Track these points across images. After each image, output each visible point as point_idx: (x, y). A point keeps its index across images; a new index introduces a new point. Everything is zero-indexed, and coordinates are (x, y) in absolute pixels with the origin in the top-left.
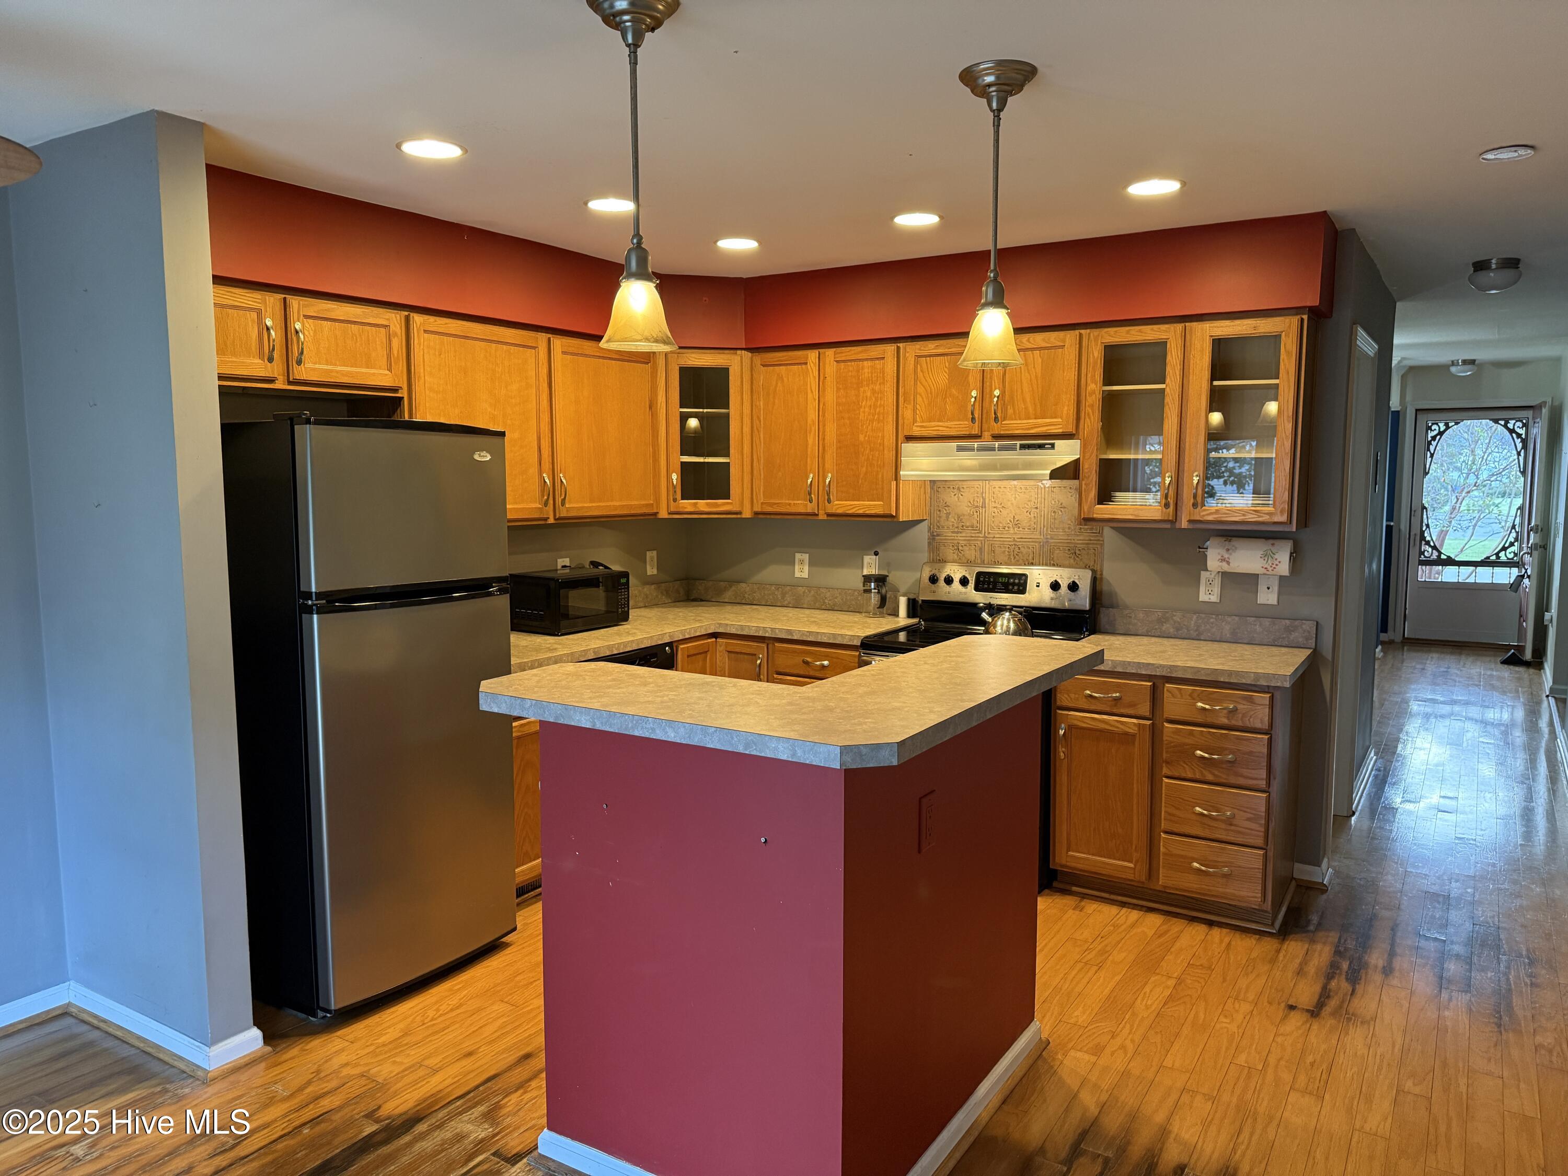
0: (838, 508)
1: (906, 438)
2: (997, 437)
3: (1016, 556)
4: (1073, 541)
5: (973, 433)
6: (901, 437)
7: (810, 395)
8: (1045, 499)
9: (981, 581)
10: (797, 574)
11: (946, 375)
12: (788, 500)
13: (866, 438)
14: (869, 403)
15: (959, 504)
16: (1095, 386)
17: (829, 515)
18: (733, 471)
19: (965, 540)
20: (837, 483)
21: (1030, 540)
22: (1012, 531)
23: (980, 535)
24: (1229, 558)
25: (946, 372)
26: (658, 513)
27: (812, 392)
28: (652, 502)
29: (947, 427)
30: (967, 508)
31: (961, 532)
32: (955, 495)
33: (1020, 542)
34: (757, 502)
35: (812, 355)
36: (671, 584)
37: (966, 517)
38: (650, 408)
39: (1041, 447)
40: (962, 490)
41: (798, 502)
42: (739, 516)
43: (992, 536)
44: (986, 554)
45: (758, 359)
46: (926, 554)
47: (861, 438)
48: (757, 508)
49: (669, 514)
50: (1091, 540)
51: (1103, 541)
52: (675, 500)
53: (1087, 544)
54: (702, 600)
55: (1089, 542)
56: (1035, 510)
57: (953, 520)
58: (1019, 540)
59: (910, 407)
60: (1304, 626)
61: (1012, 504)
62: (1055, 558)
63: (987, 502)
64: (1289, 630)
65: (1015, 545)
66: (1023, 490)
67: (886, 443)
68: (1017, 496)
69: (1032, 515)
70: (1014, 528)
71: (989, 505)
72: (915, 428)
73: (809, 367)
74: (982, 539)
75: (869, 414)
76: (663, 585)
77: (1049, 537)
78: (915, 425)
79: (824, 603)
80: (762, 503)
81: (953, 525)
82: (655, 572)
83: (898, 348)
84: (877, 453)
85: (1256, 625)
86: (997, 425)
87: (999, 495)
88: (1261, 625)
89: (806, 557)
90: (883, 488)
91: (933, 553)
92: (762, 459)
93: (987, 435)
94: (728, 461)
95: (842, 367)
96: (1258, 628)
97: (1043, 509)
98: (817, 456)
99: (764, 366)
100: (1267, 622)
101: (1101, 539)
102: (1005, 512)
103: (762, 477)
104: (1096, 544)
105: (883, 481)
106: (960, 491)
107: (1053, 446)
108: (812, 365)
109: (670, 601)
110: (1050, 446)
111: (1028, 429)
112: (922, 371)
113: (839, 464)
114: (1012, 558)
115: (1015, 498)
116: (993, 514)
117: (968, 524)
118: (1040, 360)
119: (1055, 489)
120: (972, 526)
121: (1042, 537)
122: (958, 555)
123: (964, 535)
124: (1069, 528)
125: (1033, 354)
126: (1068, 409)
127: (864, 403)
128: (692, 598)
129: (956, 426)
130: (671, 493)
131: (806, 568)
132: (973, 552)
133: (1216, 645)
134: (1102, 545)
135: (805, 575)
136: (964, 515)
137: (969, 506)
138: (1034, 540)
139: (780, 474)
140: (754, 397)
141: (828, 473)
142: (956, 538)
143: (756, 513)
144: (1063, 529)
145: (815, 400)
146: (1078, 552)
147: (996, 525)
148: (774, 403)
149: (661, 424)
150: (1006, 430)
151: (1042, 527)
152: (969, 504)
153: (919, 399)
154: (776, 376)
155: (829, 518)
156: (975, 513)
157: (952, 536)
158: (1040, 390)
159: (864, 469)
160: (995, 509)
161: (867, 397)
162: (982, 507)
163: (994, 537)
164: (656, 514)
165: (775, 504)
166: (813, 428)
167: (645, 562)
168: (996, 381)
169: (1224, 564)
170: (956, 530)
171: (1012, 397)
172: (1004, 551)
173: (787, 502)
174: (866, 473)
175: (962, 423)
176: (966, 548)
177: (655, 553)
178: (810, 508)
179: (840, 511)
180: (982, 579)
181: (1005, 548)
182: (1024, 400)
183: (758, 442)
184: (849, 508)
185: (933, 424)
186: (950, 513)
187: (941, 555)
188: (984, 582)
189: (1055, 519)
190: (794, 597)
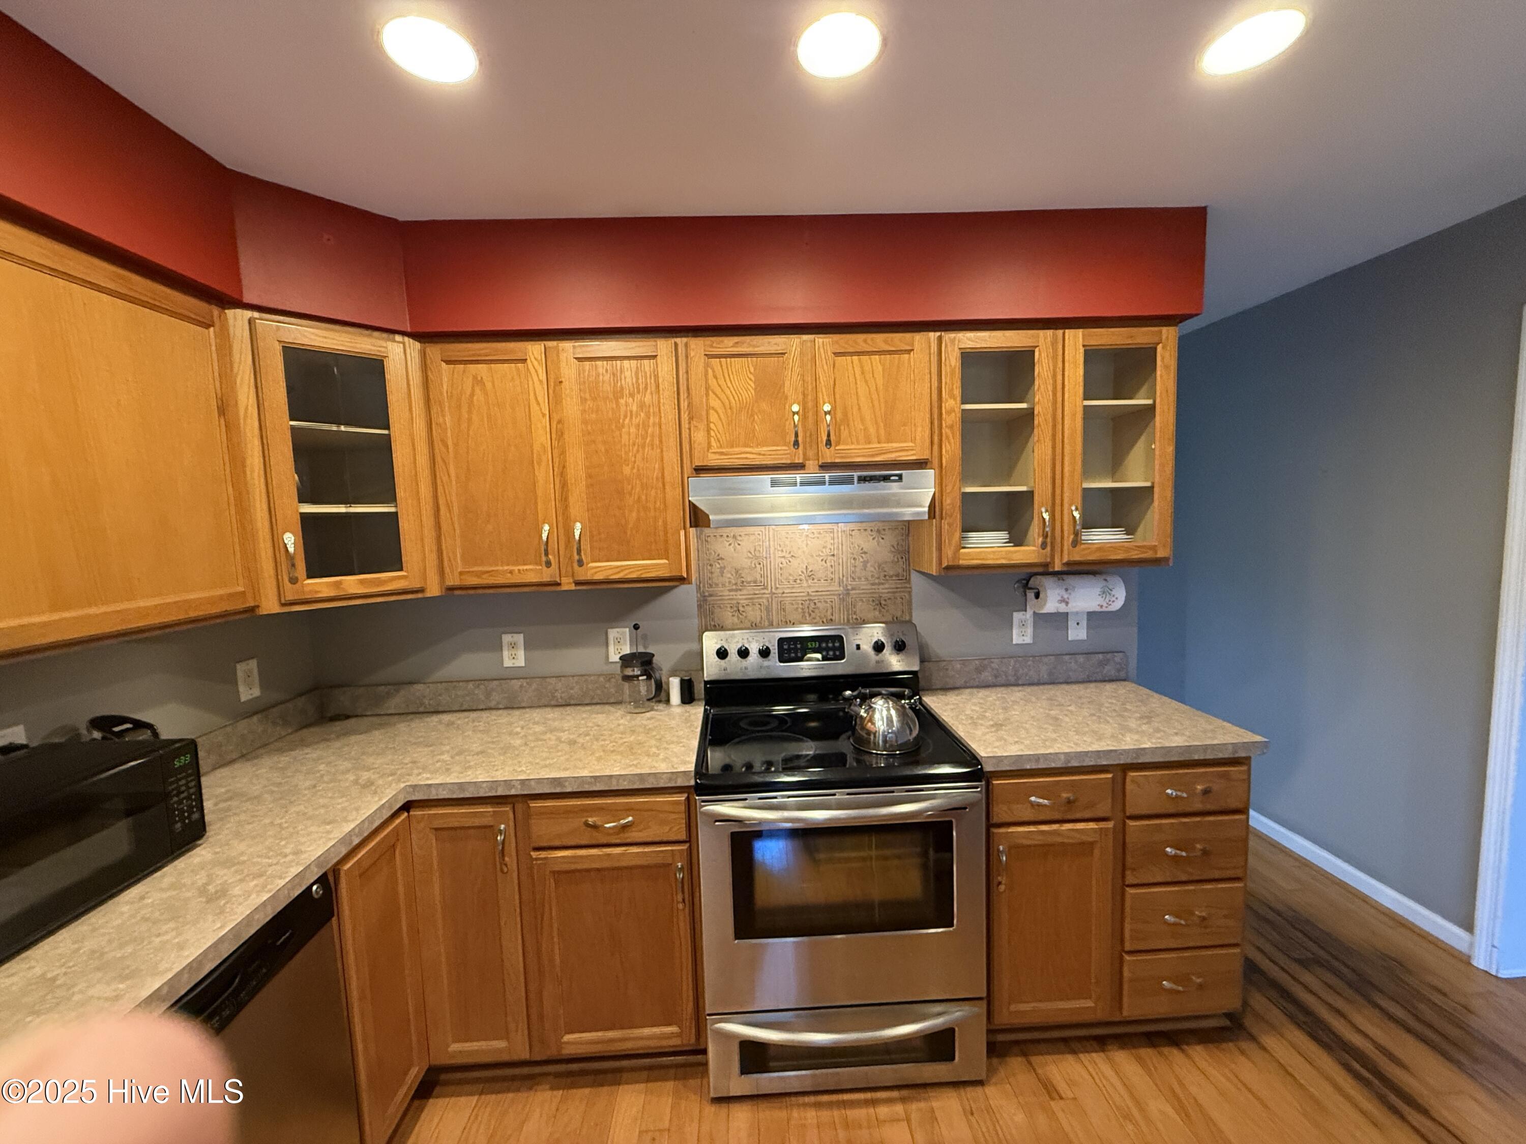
0: (596, 573)
1: (695, 470)
2: (825, 467)
3: (812, 613)
4: (877, 591)
5: (797, 461)
6: (688, 470)
7: (534, 407)
8: (842, 545)
9: (786, 650)
10: (508, 663)
11: (750, 382)
12: (508, 565)
13: (635, 471)
14: (635, 421)
15: (735, 555)
16: (954, 403)
17: (577, 583)
18: (406, 526)
19: (746, 599)
20: (592, 536)
21: (828, 593)
22: (805, 584)
23: (766, 591)
24: (1068, 598)
25: (751, 379)
26: (258, 607)
27: (538, 404)
28: (241, 589)
29: (760, 454)
30: (746, 560)
31: (740, 590)
32: (730, 545)
33: (816, 596)
34: (452, 572)
35: (535, 350)
36: (290, 705)
37: (746, 571)
38: (222, 410)
39: (886, 478)
40: (739, 538)
41: (525, 567)
42: (420, 595)
43: (781, 591)
44: (774, 613)
45: (435, 351)
46: (696, 621)
47: (627, 470)
48: (452, 580)
49: (283, 605)
50: (897, 588)
51: (910, 588)
52: (294, 581)
53: (894, 593)
54: (348, 717)
55: (895, 590)
56: (832, 558)
57: (729, 575)
58: (814, 594)
59: (702, 426)
60: (1116, 659)
61: (804, 552)
62: (858, 612)
63: (772, 552)
64: (1102, 664)
65: (810, 600)
66: (816, 535)
67: (668, 478)
68: (809, 542)
69: (829, 564)
70: (807, 581)
71: (774, 553)
72: (709, 454)
73: (530, 366)
74: (768, 596)
75: (637, 436)
76: (274, 710)
77: (849, 587)
78: (710, 451)
79: (554, 697)
80: (461, 573)
81: (730, 582)
82: (256, 692)
83: (676, 345)
84: (653, 491)
85: (1071, 663)
86: (830, 452)
87: (787, 543)
88: (1076, 662)
89: (519, 639)
90: (666, 541)
91: (706, 617)
92: (455, 504)
93: (811, 464)
94: (393, 510)
95: (587, 368)
96: (1073, 665)
97: (841, 555)
98: (553, 498)
99: (448, 362)
100: (1081, 659)
101: (908, 586)
102: (795, 562)
103: (458, 532)
104: (903, 592)
105: (666, 533)
106: (736, 539)
107: (900, 477)
108: (536, 363)
109: (290, 731)
110: (897, 478)
111: (873, 456)
112: (715, 377)
113: (592, 509)
114: (807, 615)
115: (807, 545)
116: (781, 565)
117: (749, 580)
118: (880, 368)
119: (853, 533)
120: (755, 582)
121: (842, 588)
122: (738, 617)
123: (745, 592)
124: (872, 576)
125: (870, 359)
126: (922, 432)
127: (627, 421)
128: (329, 715)
129: (770, 453)
130: (284, 567)
131: (521, 654)
132: (758, 613)
133: (1035, 688)
134: (910, 593)
135: (522, 663)
136: (744, 568)
137: (749, 558)
138: (832, 593)
139: (490, 527)
140: (434, 411)
141: (575, 522)
142: (735, 597)
143: (451, 589)
144: (867, 579)
145: (544, 415)
146: (883, 602)
147: (785, 577)
148: (470, 420)
149: (249, 446)
150: (842, 457)
151: (841, 577)
152: (750, 555)
153: (713, 417)
154: (471, 379)
155: (579, 588)
156: (758, 566)
157: (729, 595)
158: (883, 405)
159: (634, 514)
160: (783, 560)
161: (631, 412)
162: (766, 558)
163: (783, 593)
164: (252, 609)
165: (488, 572)
166: (544, 458)
167: (235, 683)
168: (825, 393)
169: (1063, 605)
170: (734, 587)
171: (845, 414)
172: (797, 608)
173: (506, 568)
174: (638, 519)
175: (779, 448)
176: (749, 608)
177: (253, 664)
178: (546, 575)
179: (600, 576)
180: (786, 647)
181: (798, 604)
182: (862, 420)
183: (445, 479)
184: (611, 572)
185: (737, 450)
186: (724, 568)
187: (716, 619)
188: (789, 650)
189: (855, 566)
190: (506, 695)
